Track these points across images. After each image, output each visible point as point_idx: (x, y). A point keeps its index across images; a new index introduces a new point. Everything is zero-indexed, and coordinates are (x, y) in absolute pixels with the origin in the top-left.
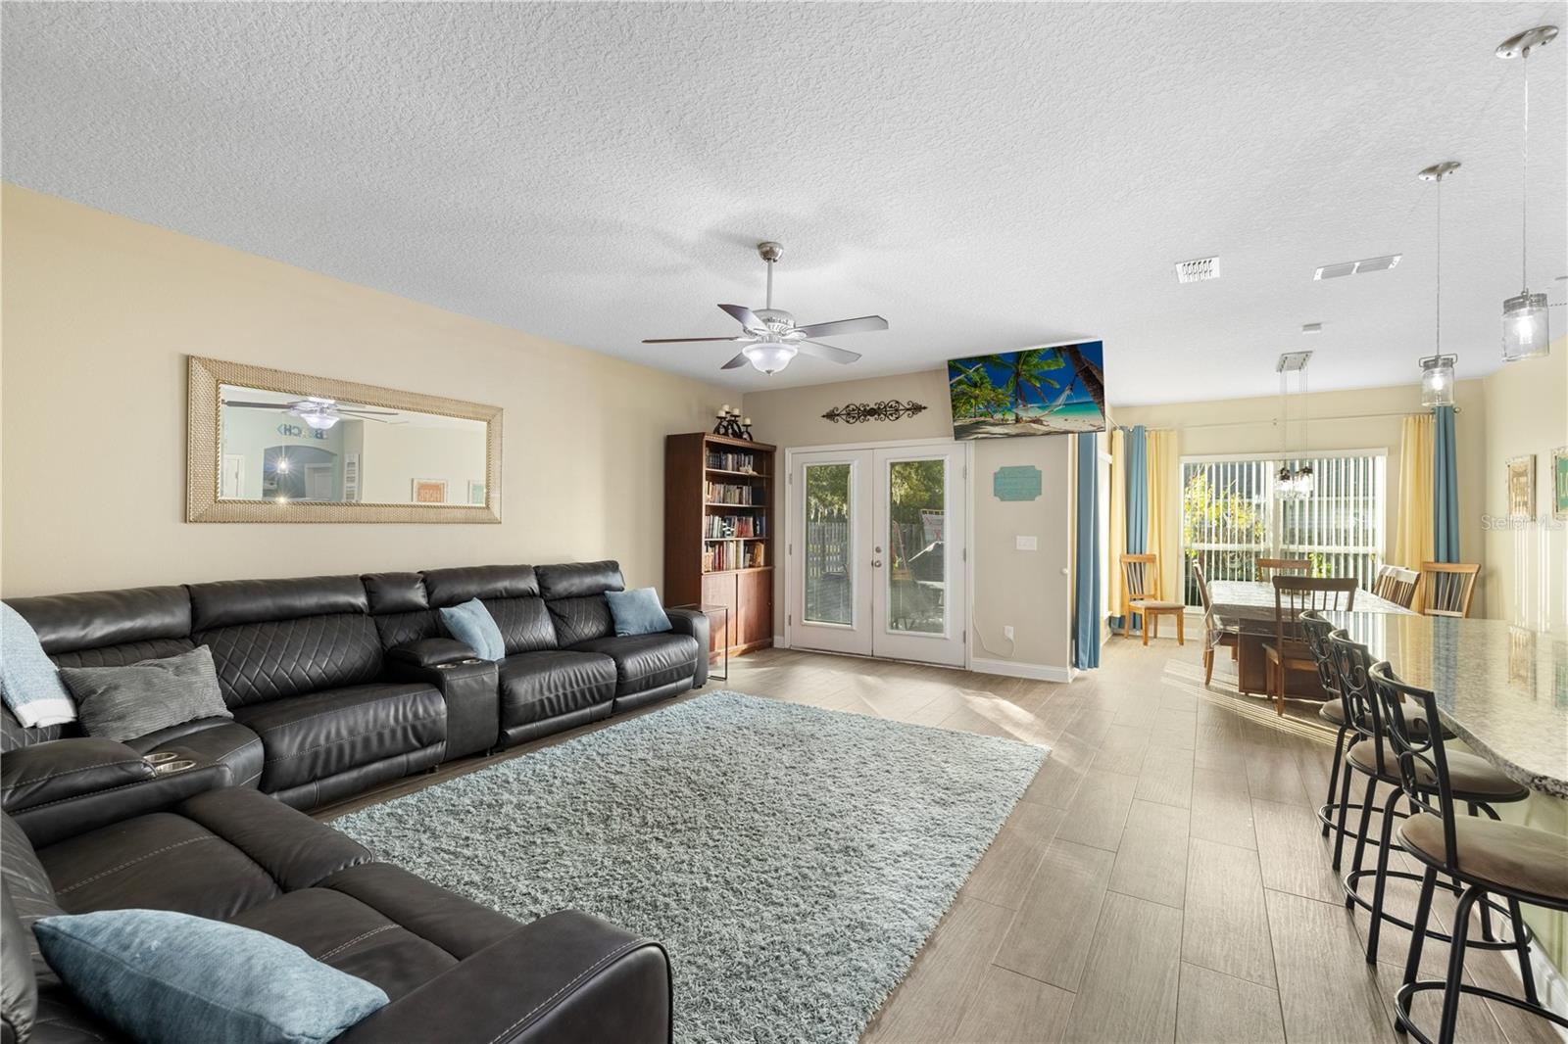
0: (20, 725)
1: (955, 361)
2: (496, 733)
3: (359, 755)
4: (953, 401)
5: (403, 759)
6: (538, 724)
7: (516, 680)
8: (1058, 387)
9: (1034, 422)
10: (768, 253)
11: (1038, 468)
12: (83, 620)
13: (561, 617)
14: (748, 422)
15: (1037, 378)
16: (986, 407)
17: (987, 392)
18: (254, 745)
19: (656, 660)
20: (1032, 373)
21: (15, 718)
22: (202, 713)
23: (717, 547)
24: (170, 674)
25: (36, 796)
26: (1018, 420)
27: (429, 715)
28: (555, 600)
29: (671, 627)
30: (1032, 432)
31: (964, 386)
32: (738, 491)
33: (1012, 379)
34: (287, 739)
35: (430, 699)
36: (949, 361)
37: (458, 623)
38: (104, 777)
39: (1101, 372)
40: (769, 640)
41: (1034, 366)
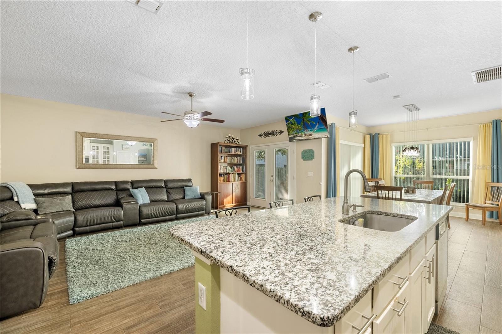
0: (21, 208)
1: (287, 117)
2: (139, 220)
3: (99, 222)
4: (288, 130)
5: (111, 224)
6: (151, 219)
7: (144, 208)
8: (315, 123)
9: (310, 135)
10: (191, 95)
11: (313, 150)
12: (44, 189)
13: (170, 193)
14: (237, 138)
15: (309, 121)
16: (296, 131)
17: (296, 126)
18: (71, 217)
19: (190, 206)
20: (308, 119)
21: (21, 206)
22: (65, 209)
23: (228, 175)
24: (58, 201)
25: (10, 220)
26: (305, 135)
27: (118, 214)
28: (169, 189)
29: (200, 197)
30: (310, 138)
31: (290, 125)
32: (236, 159)
33: (302, 122)
34: (80, 217)
35: (119, 210)
36: (285, 117)
37: (134, 193)
38: (23, 218)
39: (326, 118)
40: (245, 203)
41: (308, 117)
